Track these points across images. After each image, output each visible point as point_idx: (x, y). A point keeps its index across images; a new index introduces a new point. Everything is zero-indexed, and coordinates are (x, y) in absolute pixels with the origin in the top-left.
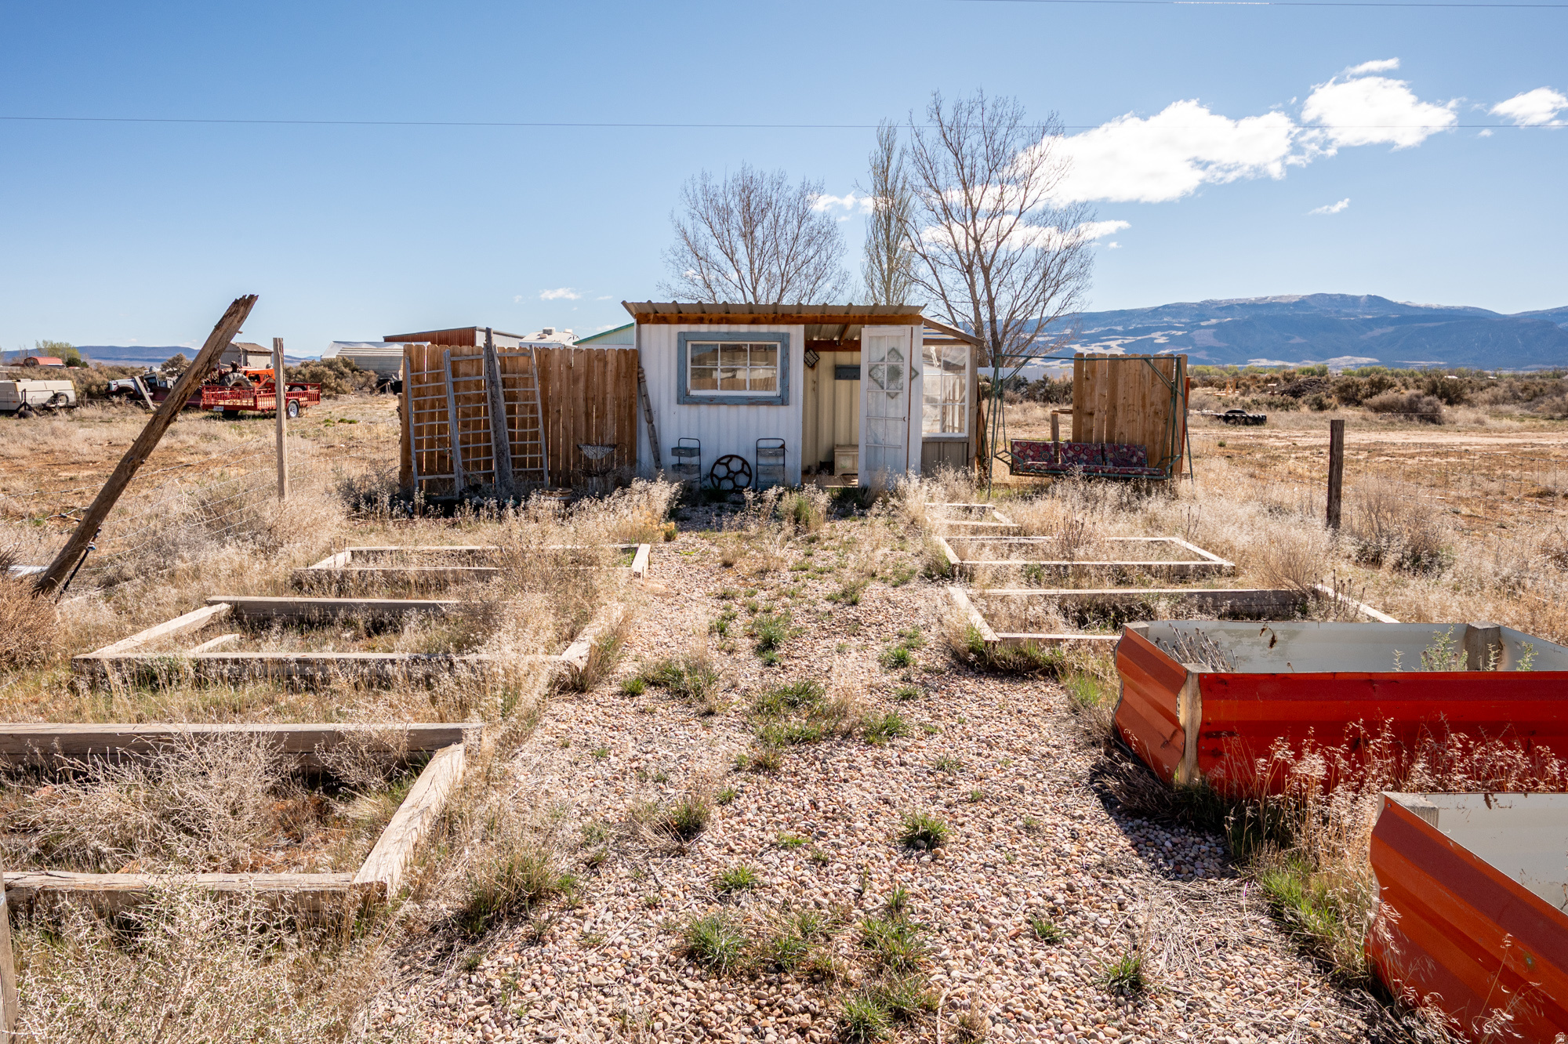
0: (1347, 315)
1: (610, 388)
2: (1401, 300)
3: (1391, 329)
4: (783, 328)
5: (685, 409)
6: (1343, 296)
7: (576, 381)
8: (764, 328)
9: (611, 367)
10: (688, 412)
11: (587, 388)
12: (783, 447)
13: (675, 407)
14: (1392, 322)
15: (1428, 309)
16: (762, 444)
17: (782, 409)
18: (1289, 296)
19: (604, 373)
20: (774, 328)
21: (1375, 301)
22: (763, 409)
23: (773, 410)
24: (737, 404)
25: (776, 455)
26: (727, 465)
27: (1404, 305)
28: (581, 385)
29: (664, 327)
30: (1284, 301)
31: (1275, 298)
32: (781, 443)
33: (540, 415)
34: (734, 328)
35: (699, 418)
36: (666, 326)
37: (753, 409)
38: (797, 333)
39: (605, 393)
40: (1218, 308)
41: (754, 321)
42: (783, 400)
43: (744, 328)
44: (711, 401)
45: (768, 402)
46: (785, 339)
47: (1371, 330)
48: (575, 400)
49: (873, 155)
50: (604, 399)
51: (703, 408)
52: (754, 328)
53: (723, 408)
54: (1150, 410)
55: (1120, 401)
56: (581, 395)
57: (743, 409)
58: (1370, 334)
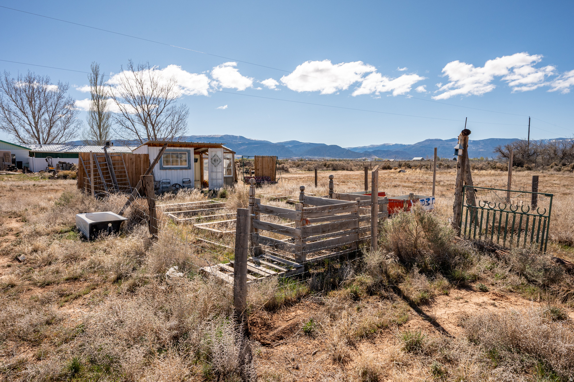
0: (235, 142)
1: (142, 165)
2: (248, 138)
3: (246, 146)
4: (188, 149)
5: (162, 171)
6: (233, 136)
7: (133, 163)
8: (183, 148)
9: (142, 159)
10: (163, 172)
11: (136, 165)
12: (190, 180)
13: (159, 171)
14: (247, 144)
15: (255, 141)
16: (184, 180)
17: (189, 170)
18: (218, 135)
19: (140, 161)
20: (186, 148)
21: (242, 138)
22: (184, 170)
23: (186, 171)
24: (177, 169)
25: (188, 183)
26: (175, 186)
27: (249, 139)
28: (134, 164)
29: (155, 148)
30: (216, 137)
31: (214, 136)
32: (189, 180)
33: (127, 174)
34: (175, 148)
35: (166, 173)
36: (156, 147)
37: (181, 171)
38: (192, 149)
39: (141, 167)
40: (196, 138)
41: (181, 146)
42: (189, 168)
43: (178, 148)
44: (170, 169)
45: (185, 169)
46: (189, 152)
47: (241, 147)
48: (132, 169)
49: (89, 75)
50: (140, 169)
51: (167, 171)
52: (180, 148)
53: (173, 171)
54: (270, 169)
55: (264, 167)
56: (134, 168)
57: (179, 171)
58: (241, 148)
